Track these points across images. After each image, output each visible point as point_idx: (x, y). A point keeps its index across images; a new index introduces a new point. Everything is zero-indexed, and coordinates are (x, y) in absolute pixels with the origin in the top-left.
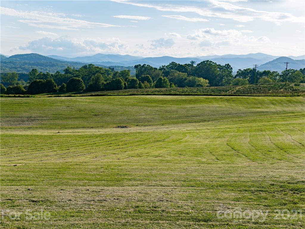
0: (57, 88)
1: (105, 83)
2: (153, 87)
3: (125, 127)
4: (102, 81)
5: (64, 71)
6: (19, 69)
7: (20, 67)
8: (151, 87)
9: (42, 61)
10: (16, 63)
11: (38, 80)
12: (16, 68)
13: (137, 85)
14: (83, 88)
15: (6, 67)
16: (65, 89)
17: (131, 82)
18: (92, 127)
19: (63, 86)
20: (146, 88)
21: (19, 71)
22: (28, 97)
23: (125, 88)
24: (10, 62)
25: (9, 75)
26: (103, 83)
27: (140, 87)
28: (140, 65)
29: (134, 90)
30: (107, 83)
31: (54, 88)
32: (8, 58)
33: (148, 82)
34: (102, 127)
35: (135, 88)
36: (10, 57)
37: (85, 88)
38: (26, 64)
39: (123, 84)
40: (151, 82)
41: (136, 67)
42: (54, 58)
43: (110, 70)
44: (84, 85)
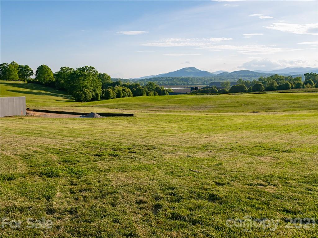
0: (247, 89)
1: (278, 85)
2: (313, 87)
3: (257, 112)
4: (276, 84)
6: (235, 79)
7: (236, 78)
8: (312, 87)
10: (234, 76)
11: (236, 85)
12: (234, 79)
13: (302, 86)
15: (228, 78)
16: (251, 90)
17: (297, 84)
18: (235, 112)
19: (251, 88)
20: (308, 88)
21: (235, 80)
22: (217, 95)
23: (292, 88)
24: (231, 76)
25: (225, 83)
26: (276, 86)
27: (303, 87)
28: (308, 73)
29: (298, 89)
30: (279, 86)
31: (245, 89)
32: (229, 74)
33: (310, 84)
34: (243, 112)
35: (300, 88)
36: (231, 73)
37: (264, 89)
38: (240, 76)
39: (290, 86)
40: (313, 84)
41: (305, 75)
42: (257, 72)
43: (289, 78)
44: (264, 87)
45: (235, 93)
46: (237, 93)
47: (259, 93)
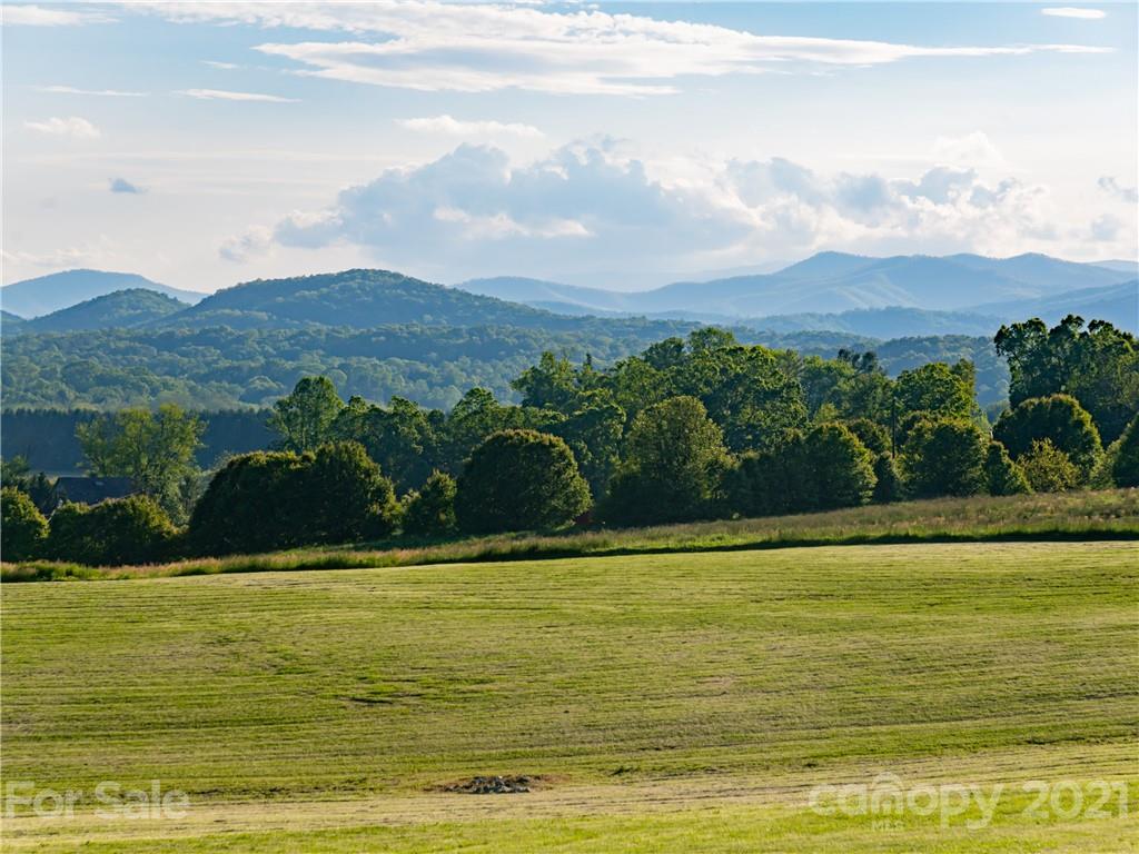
0: (396, 506)
1: (730, 461)
2: (1099, 484)
3: (518, 784)
5: (519, 384)
6: (257, 384)
7: (267, 370)
8: (1083, 479)
9: (423, 325)
10: (240, 340)
11: (262, 457)
12: (236, 376)
13: (976, 472)
14: (572, 499)
15: (174, 371)
16: (447, 517)
17: (930, 449)
18: (272, 792)
19: (437, 488)
20: (1044, 487)
21: (256, 396)
22: (44, 575)
23: (886, 492)
24: (204, 339)
25: (132, 429)
26: (714, 466)
27: (1000, 485)
28: (1036, 325)
29: (948, 504)
30: (747, 461)
31: (375, 508)
32: (190, 311)
33: (1059, 445)
34: (352, 786)
35: (962, 489)
36: (208, 302)
38: (311, 346)
39: (865, 462)
40: (1087, 445)
41: (1006, 339)
42: (505, 297)
43: (849, 370)
44: (580, 484)
45: (261, 559)
46: (279, 558)
47: (533, 554)
